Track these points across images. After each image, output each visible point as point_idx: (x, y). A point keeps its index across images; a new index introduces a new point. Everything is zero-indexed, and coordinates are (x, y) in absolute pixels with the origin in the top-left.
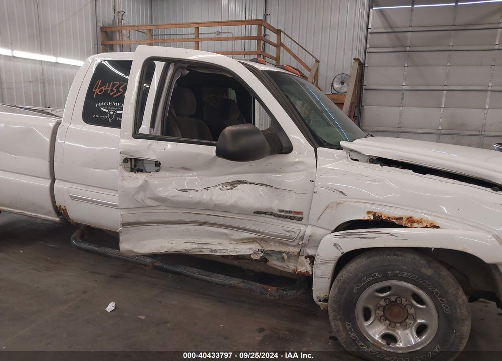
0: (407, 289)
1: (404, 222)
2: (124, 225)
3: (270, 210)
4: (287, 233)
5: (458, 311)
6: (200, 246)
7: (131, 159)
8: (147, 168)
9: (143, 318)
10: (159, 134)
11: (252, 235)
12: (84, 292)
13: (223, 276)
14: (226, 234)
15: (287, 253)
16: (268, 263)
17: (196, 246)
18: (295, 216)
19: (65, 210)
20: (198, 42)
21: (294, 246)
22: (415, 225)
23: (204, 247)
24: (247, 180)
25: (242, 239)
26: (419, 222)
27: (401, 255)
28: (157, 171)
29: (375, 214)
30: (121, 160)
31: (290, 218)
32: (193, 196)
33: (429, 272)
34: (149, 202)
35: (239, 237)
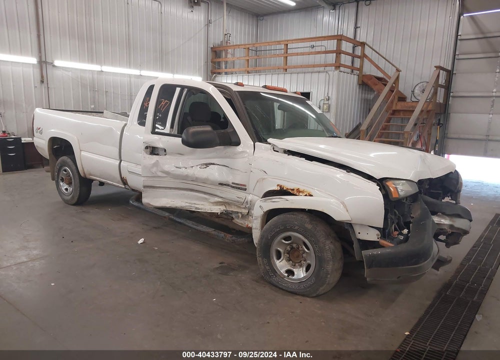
0: (300, 239)
1: (295, 192)
2: (144, 187)
3: (228, 183)
4: (238, 199)
5: (325, 254)
6: (190, 205)
7: (150, 147)
8: (160, 153)
9: (156, 248)
10: (176, 133)
11: (220, 200)
12: (132, 233)
13: (205, 227)
14: (206, 198)
15: (241, 213)
16: (233, 221)
17: (188, 205)
18: (241, 188)
19: (126, 180)
20: (287, 57)
21: (244, 208)
22: (301, 194)
23: (193, 206)
24: (215, 163)
25: (215, 202)
26: (302, 192)
27: (295, 215)
28: (165, 155)
29: (281, 187)
30: (143, 147)
31: (239, 188)
32: (183, 171)
33: (309, 226)
34: (160, 174)
35: (213, 201)
